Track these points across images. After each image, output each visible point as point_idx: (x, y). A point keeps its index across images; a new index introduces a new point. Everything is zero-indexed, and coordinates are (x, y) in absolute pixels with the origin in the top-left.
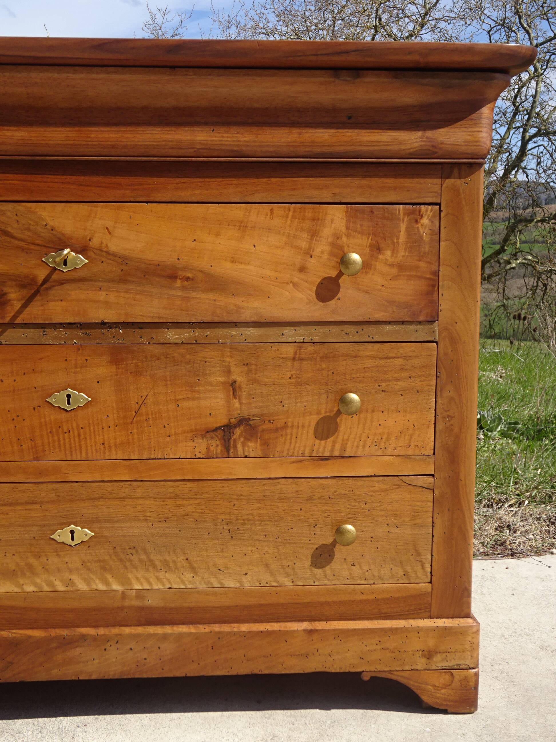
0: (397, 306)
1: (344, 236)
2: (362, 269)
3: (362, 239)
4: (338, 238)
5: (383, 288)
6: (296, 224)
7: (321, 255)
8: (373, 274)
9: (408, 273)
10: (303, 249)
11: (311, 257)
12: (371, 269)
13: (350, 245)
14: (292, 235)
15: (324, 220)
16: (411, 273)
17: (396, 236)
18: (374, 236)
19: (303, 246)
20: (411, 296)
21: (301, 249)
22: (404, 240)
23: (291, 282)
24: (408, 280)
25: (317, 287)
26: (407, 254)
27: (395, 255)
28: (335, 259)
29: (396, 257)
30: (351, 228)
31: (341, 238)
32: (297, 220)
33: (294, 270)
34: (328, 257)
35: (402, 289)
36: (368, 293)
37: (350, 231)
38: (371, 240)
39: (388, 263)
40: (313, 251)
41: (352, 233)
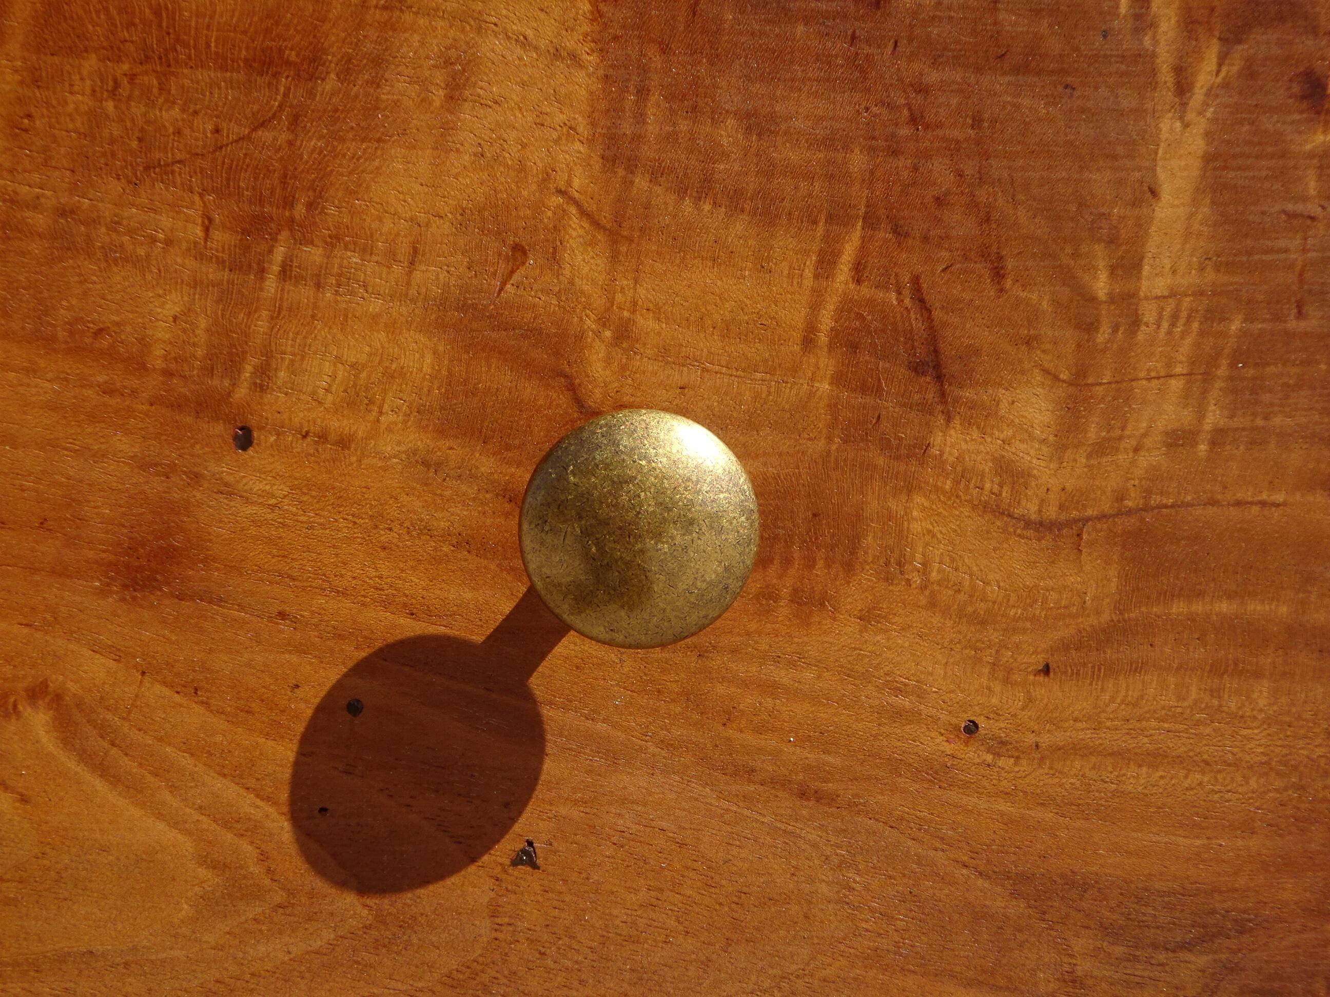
0: (1109, 931)
1: (576, 228)
2: (762, 561)
3: (763, 265)
4: (519, 252)
5: (973, 754)
6: (80, 101)
7: (339, 424)
8: (868, 617)
9: (1224, 607)
10: (157, 358)
11: (245, 440)
12: (849, 567)
13: (645, 323)
14: (39, 220)
15: (378, 62)
16: (1256, 607)
17: (1112, 241)
18: (884, 234)
19: (162, 332)
20: (1246, 827)
21: (139, 366)
22: (1188, 279)
23: (37, 693)
24: (1217, 669)
25: (306, 740)
26: (1214, 417)
27: (1093, 433)
28: (487, 465)
29: (1101, 449)
30: (648, 152)
31: (554, 258)
32: (91, 63)
33: (61, 572)
34: (419, 440)
35: (1155, 758)
36: (819, 796)
37: (641, 182)
38: (859, 271)
39: (1030, 508)
40: (260, 388)
41: (662, 197)
